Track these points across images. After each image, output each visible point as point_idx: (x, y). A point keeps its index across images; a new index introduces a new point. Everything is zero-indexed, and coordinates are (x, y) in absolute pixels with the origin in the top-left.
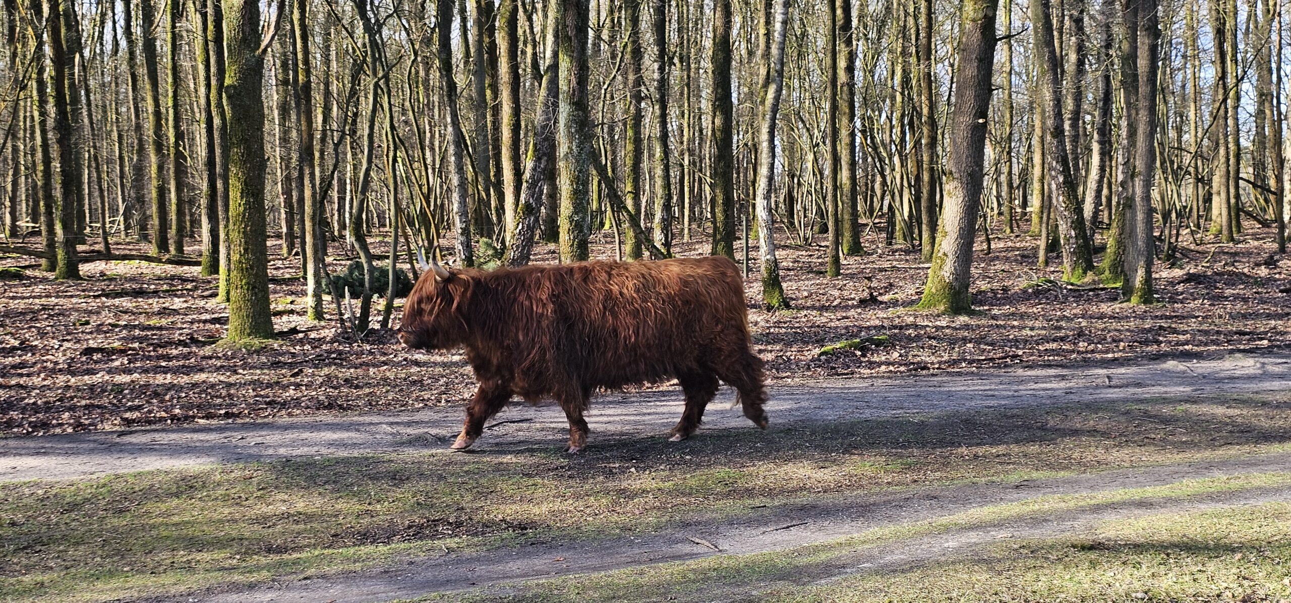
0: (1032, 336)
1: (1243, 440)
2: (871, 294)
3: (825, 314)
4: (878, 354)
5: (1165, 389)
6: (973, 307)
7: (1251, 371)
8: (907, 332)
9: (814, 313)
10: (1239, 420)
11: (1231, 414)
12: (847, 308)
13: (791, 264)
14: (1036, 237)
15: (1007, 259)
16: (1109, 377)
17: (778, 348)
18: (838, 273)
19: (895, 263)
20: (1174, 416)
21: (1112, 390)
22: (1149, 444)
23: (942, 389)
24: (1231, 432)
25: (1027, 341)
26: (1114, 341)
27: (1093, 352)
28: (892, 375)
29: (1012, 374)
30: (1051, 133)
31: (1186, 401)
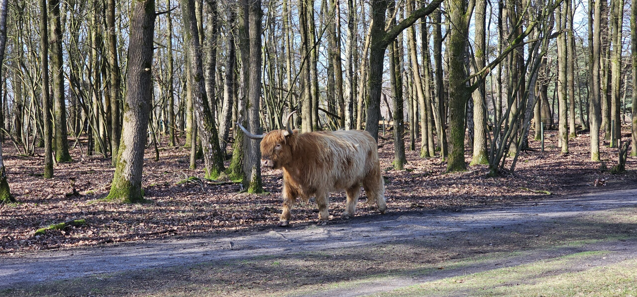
0: (183, 217)
1: (315, 281)
2: (74, 190)
3: (41, 205)
4: (78, 233)
5: (267, 250)
6: (144, 198)
7: (321, 236)
8: (99, 217)
9: (33, 204)
10: (313, 268)
11: (308, 265)
12: (57, 200)
13: (18, 170)
14: (189, 149)
15: (169, 164)
16: (231, 243)
17: (4, 231)
18: (52, 176)
19: (93, 168)
20: (272, 267)
21: (233, 252)
22: (256, 287)
23: (121, 256)
24: (307, 276)
25: (180, 220)
26: (236, 218)
27: (223, 226)
28: (86, 247)
29: (169, 243)
30: (195, 78)
31: (280, 257)
